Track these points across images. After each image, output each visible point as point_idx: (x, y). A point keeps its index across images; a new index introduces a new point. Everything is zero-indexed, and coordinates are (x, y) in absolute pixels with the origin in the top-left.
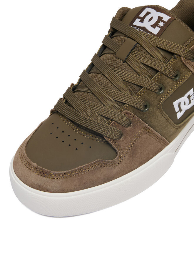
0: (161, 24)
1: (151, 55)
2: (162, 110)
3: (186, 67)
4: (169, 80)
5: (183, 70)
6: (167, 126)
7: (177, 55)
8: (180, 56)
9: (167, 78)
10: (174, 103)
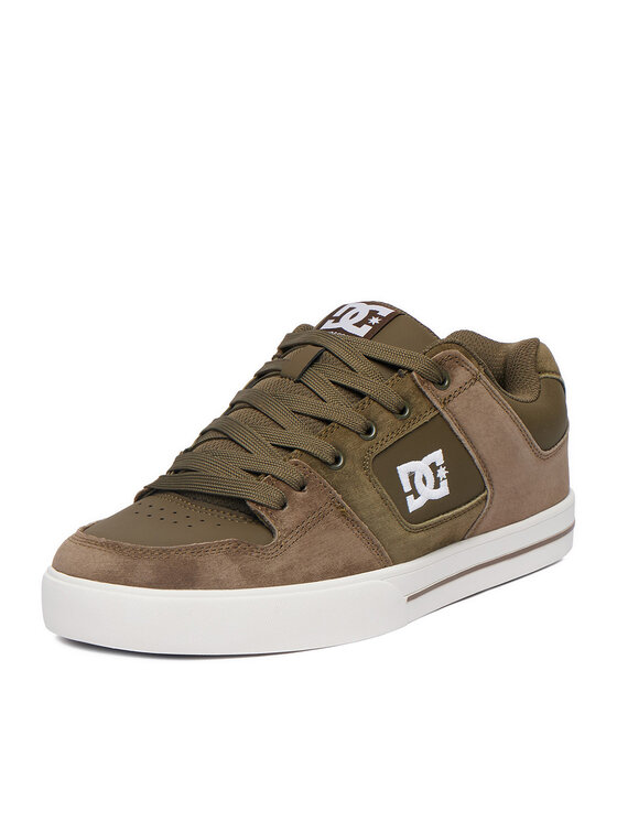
0: (375, 320)
1: (350, 368)
2: (371, 472)
3: (424, 394)
4: (386, 415)
5: (416, 399)
6: (384, 514)
7: (404, 369)
8: (410, 371)
9: (382, 409)
10: (398, 468)
